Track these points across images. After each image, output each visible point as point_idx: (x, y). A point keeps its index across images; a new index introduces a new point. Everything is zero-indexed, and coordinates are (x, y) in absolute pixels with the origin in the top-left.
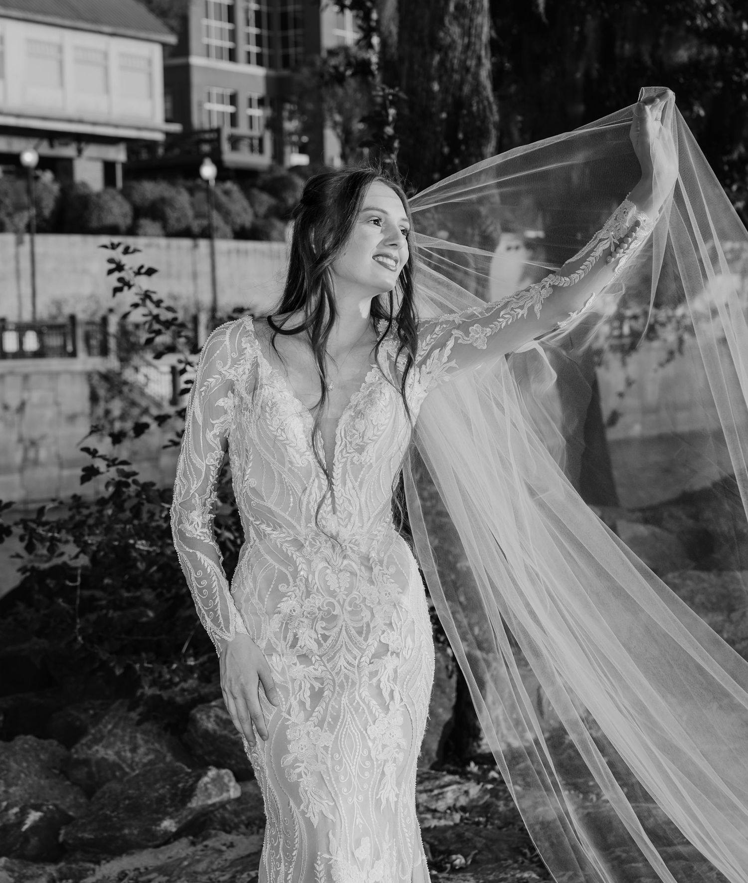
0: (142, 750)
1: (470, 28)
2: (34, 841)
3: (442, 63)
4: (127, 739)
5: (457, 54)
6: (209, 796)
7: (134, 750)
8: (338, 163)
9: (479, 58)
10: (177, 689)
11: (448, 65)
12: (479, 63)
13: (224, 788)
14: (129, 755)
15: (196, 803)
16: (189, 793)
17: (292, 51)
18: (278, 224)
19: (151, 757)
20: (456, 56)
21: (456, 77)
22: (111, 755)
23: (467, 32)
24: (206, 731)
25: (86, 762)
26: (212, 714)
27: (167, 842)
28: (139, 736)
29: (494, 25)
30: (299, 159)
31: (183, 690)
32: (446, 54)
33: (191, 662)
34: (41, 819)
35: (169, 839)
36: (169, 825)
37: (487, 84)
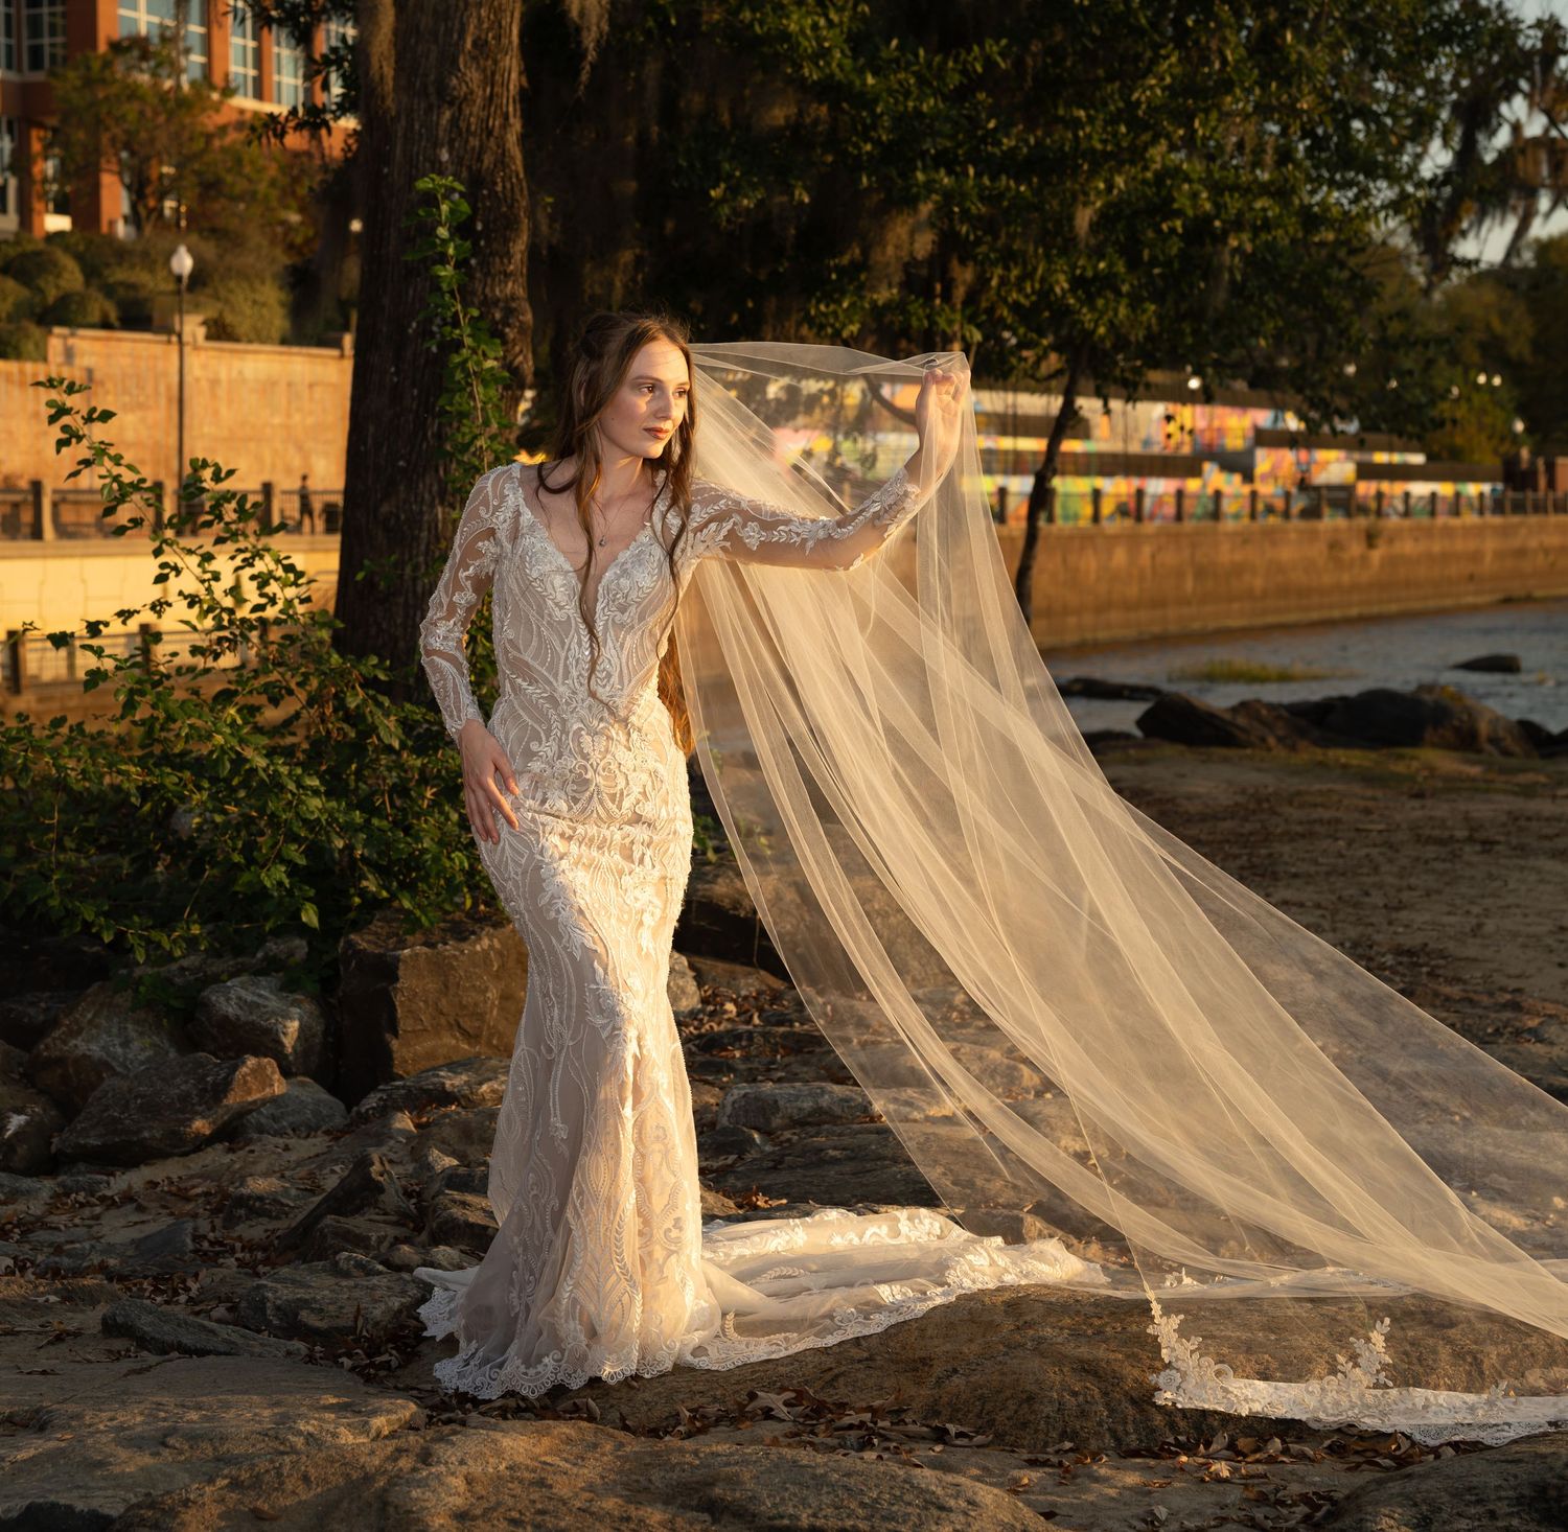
0: (136, 1045)
1: (493, 74)
2: (22, 1150)
3: (454, 121)
4: (115, 1030)
5: (475, 110)
6: (249, 1092)
7: (126, 1044)
8: (122, 230)
9: (506, 117)
10: (174, 967)
11: (463, 125)
12: (506, 124)
13: (266, 1082)
14: (119, 1050)
15: (233, 1099)
16: (222, 1088)
17: (46, 41)
18: (36, 331)
19: (149, 1053)
20: (474, 112)
21: (474, 142)
22: (95, 1050)
23: (490, 79)
24: (226, 1018)
25: (60, 1061)
26: (232, 995)
27: (198, 1149)
28: (130, 1026)
29: (530, 68)
30: (57, 223)
31: (182, 969)
32: (460, 109)
33: (196, 930)
34: (28, 1123)
35: (202, 1144)
36: (201, 1125)
37: (516, 153)
